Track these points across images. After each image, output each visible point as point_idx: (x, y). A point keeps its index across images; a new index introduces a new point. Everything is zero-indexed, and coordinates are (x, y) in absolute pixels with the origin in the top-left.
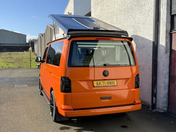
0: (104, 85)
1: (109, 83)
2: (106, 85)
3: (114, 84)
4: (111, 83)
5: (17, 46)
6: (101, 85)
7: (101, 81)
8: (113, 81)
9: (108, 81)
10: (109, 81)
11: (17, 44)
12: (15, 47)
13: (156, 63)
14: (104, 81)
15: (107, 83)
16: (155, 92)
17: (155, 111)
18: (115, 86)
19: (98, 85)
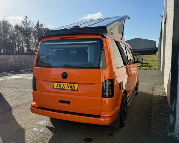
0: (64, 88)
1: (69, 86)
2: (66, 88)
3: (74, 88)
4: (71, 87)
5: (147, 50)
6: (61, 87)
7: (62, 83)
8: (74, 84)
9: (68, 84)
10: (70, 84)
11: (148, 49)
12: (145, 51)
13: (176, 67)
14: (65, 84)
15: (67, 86)
16: (173, 109)
17: (170, 134)
18: (74, 90)
19: (57, 87)
